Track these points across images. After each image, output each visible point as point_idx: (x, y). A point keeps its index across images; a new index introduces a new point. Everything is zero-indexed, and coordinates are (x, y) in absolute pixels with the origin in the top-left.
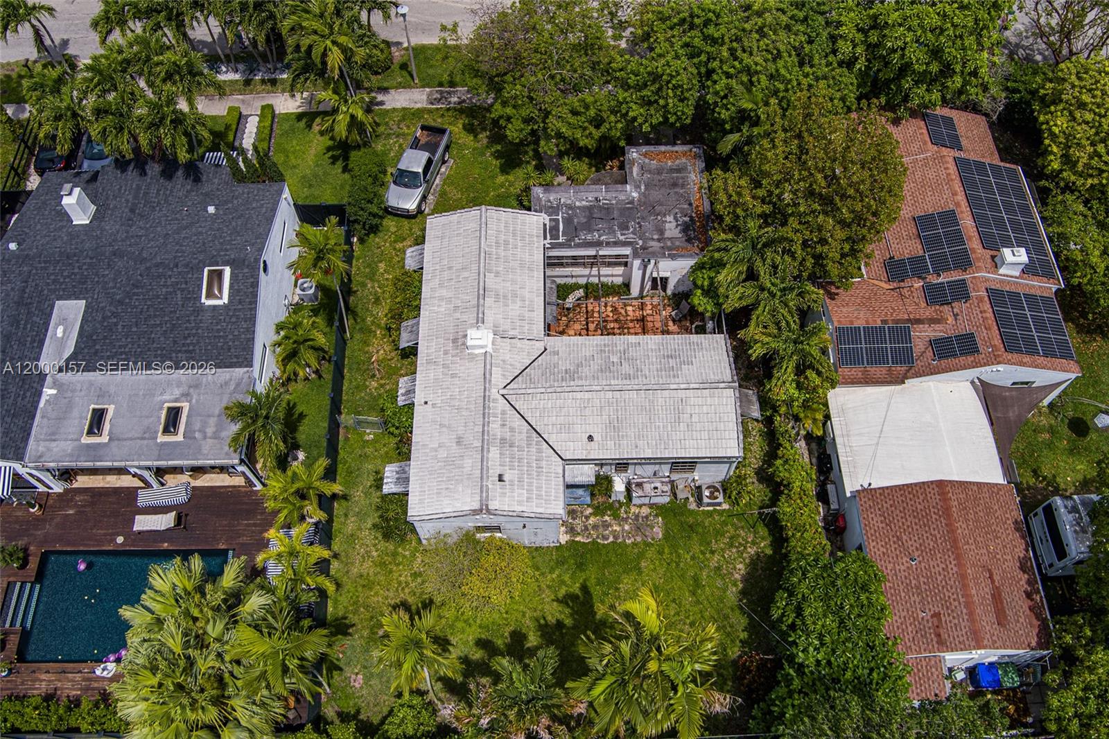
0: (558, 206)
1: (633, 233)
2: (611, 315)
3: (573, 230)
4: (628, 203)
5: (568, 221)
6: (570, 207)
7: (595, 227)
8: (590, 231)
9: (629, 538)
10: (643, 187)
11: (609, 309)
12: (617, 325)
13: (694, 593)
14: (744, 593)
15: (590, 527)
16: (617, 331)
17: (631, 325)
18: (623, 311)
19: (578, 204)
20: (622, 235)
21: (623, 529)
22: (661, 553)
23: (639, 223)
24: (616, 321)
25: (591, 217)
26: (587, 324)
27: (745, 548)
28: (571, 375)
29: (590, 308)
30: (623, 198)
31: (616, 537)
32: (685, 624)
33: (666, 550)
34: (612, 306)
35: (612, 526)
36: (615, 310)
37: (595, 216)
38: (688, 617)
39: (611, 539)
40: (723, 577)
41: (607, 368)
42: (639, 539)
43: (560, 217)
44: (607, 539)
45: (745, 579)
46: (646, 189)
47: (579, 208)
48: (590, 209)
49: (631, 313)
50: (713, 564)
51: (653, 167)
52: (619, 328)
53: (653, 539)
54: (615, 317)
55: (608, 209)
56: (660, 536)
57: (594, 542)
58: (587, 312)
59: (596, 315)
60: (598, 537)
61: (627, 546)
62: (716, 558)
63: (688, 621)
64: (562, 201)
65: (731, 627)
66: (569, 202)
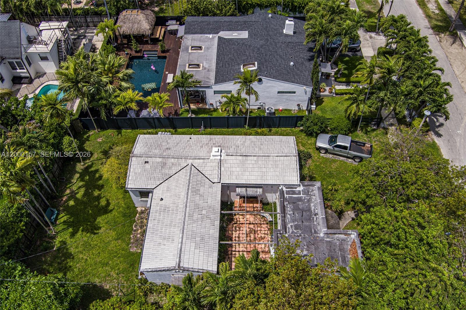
0: (310, 195)
1: (293, 232)
2: (259, 236)
3: (294, 202)
4: (315, 231)
5: (300, 199)
6: (309, 201)
7: (296, 213)
8: (293, 210)
9: (133, 236)
10: (328, 239)
11: (263, 236)
12: (252, 238)
13: (100, 262)
14: (95, 286)
15: (142, 220)
16: (248, 238)
17: (252, 246)
18: (261, 242)
19: (312, 204)
20: (291, 226)
21: (138, 234)
22: (123, 250)
23: (300, 235)
24: (255, 238)
25: (303, 211)
26: (253, 224)
27: (117, 291)
28: (196, 192)
29: (263, 226)
30: (319, 228)
31: (135, 231)
32: (88, 257)
33: (123, 252)
34: (264, 237)
35: (140, 229)
36: (262, 238)
37: (304, 213)
38: (90, 258)
39: (134, 228)
40: (105, 277)
41: (197, 207)
42: (132, 241)
43: (302, 195)
44: (135, 227)
45: (101, 287)
46: (327, 241)
47: (309, 205)
48: (309, 210)
49: (260, 246)
50: (112, 273)
51: (345, 247)
52: (250, 240)
53: (130, 247)
54: (258, 238)
55: (310, 219)
56: (131, 250)
57: (135, 221)
58: (261, 224)
59: (259, 229)
60: (137, 223)
61: (130, 235)
62: (115, 275)
63: (88, 258)
64: (314, 197)
65: (80, 278)
66: (313, 200)
